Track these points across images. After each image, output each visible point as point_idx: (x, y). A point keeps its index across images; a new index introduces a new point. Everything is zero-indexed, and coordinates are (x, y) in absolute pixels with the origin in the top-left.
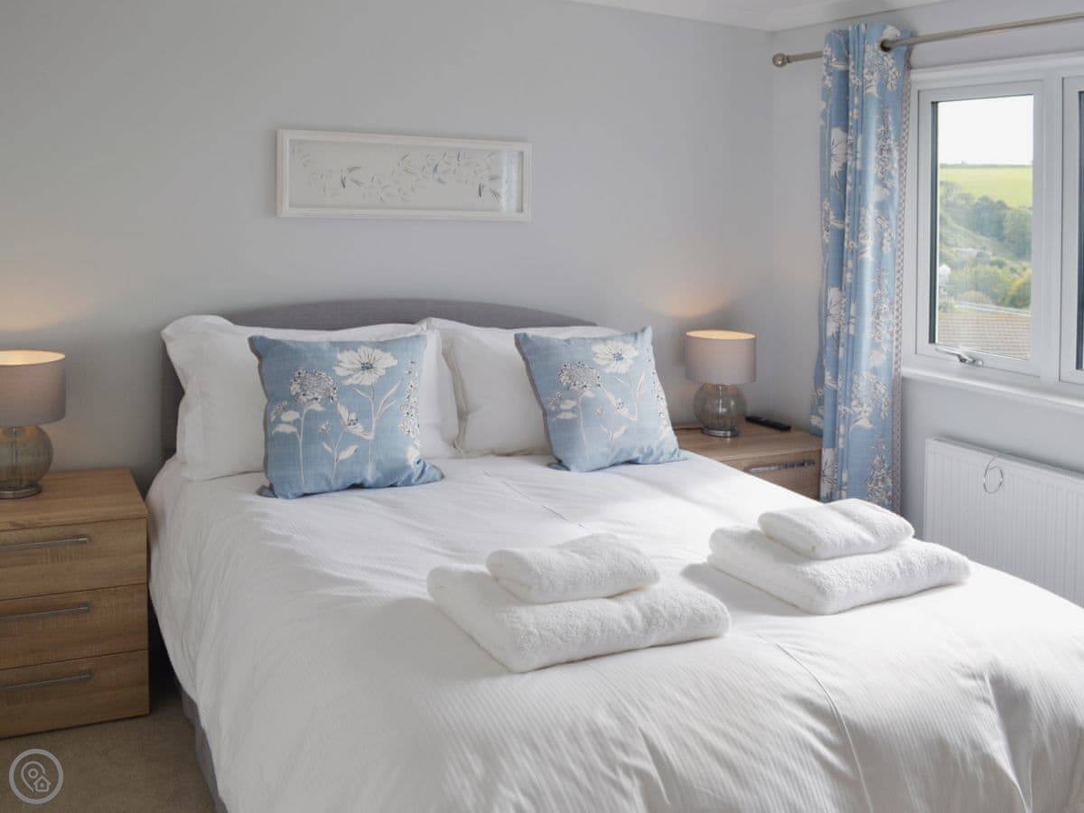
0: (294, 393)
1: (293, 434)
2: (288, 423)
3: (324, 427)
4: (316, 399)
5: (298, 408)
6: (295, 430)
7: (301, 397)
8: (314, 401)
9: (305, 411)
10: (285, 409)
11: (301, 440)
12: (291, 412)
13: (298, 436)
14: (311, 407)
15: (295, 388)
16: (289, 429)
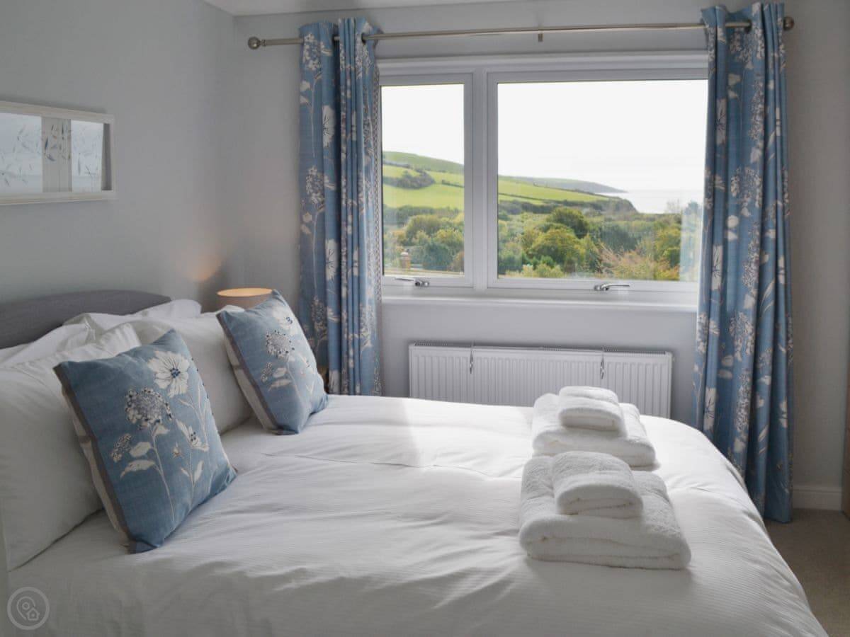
0: (134, 421)
1: (152, 469)
2: (142, 458)
3: (176, 451)
4: (158, 421)
5: (146, 438)
6: (152, 463)
7: (144, 423)
8: (157, 424)
9: (154, 438)
10: (133, 443)
11: (161, 472)
12: (141, 444)
13: (157, 469)
14: (157, 432)
15: (133, 415)
16: (145, 465)
